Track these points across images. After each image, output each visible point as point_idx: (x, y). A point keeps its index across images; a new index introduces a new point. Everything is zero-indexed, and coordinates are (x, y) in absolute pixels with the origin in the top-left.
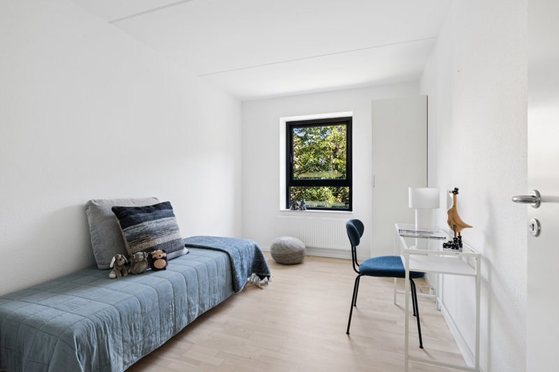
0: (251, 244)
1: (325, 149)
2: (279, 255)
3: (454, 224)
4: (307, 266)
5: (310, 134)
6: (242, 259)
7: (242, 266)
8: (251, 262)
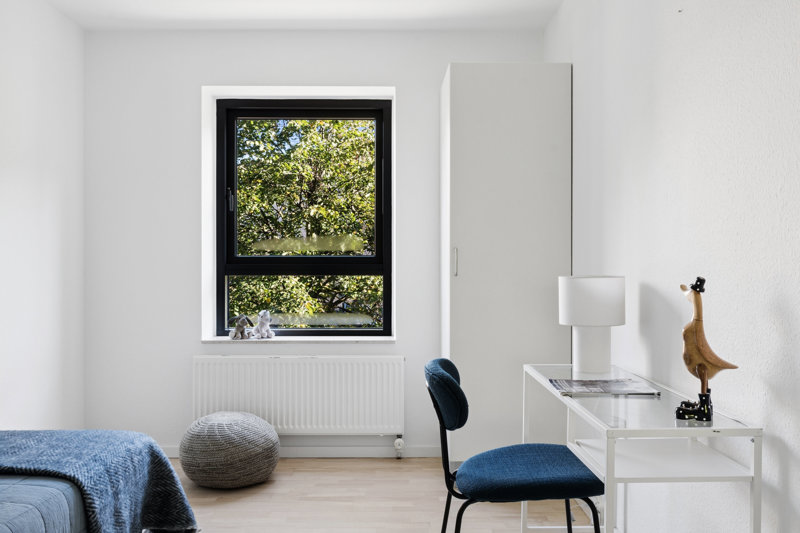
0: (140, 445)
1: (287, 179)
2: (209, 464)
3: (700, 361)
4: (287, 486)
5: (250, 139)
6: (116, 494)
7: (117, 513)
8: (140, 496)
